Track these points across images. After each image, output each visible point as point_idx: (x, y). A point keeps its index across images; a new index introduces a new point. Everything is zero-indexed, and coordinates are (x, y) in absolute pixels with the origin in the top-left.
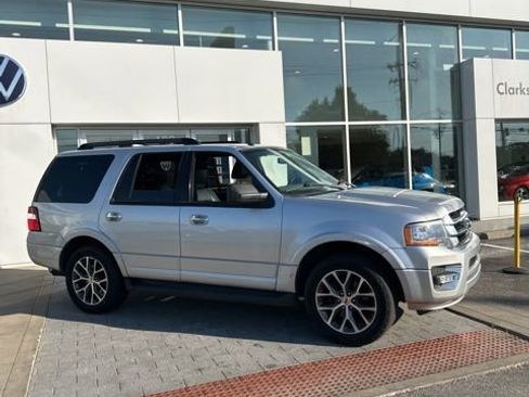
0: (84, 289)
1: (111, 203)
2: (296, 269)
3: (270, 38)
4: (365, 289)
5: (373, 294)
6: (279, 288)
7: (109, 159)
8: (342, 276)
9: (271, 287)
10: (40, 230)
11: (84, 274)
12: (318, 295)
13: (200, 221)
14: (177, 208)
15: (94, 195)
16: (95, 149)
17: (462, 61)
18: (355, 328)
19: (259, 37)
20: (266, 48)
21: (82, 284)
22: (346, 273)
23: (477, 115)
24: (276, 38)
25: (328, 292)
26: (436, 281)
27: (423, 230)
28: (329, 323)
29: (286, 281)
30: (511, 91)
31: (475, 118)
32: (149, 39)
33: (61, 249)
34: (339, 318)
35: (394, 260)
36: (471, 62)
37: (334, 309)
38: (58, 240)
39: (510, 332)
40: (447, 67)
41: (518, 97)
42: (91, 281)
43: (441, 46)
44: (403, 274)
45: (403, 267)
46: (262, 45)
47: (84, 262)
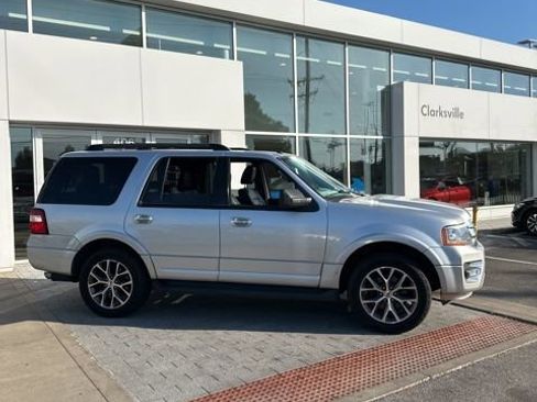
0: (103, 293)
1: (139, 205)
2: (341, 267)
3: (228, 47)
4: (407, 283)
5: (415, 288)
6: (323, 285)
7: (133, 161)
8: (386, 273)
9: (315, 284)
10: (47, 233)
11: (103, 277)
12: (362, 290)
13: (241, 224)
14: (217, 211)
15: (117, 197)
16: (106, 150)
17: (392, 83)
18: (397, 317)
19: (216, 45)
20: (222, 56)
21: (99, 288)
22: (390, 270)
23: (406, 133)
24: (235, 48)
25: (372, 287)
26: (467, 275)
27: (454, 231)
28: (372, 315)
29: (330, 278)
30: (432, 113)
31: (403, 136)
32: (103, 37)
33: (74, 253)
34: (381, 311)
35: (435, 258)
36: (401, 85)
37: (377, 302)
38: (72, 242)
39: (509, 317)
40: (380, 88)
41: (437, 119)
42: (111, 284)
43: (375, 69)
44: (441, 269)
45: (441, 263)
46: (219, 54)
47: (104, 266)
